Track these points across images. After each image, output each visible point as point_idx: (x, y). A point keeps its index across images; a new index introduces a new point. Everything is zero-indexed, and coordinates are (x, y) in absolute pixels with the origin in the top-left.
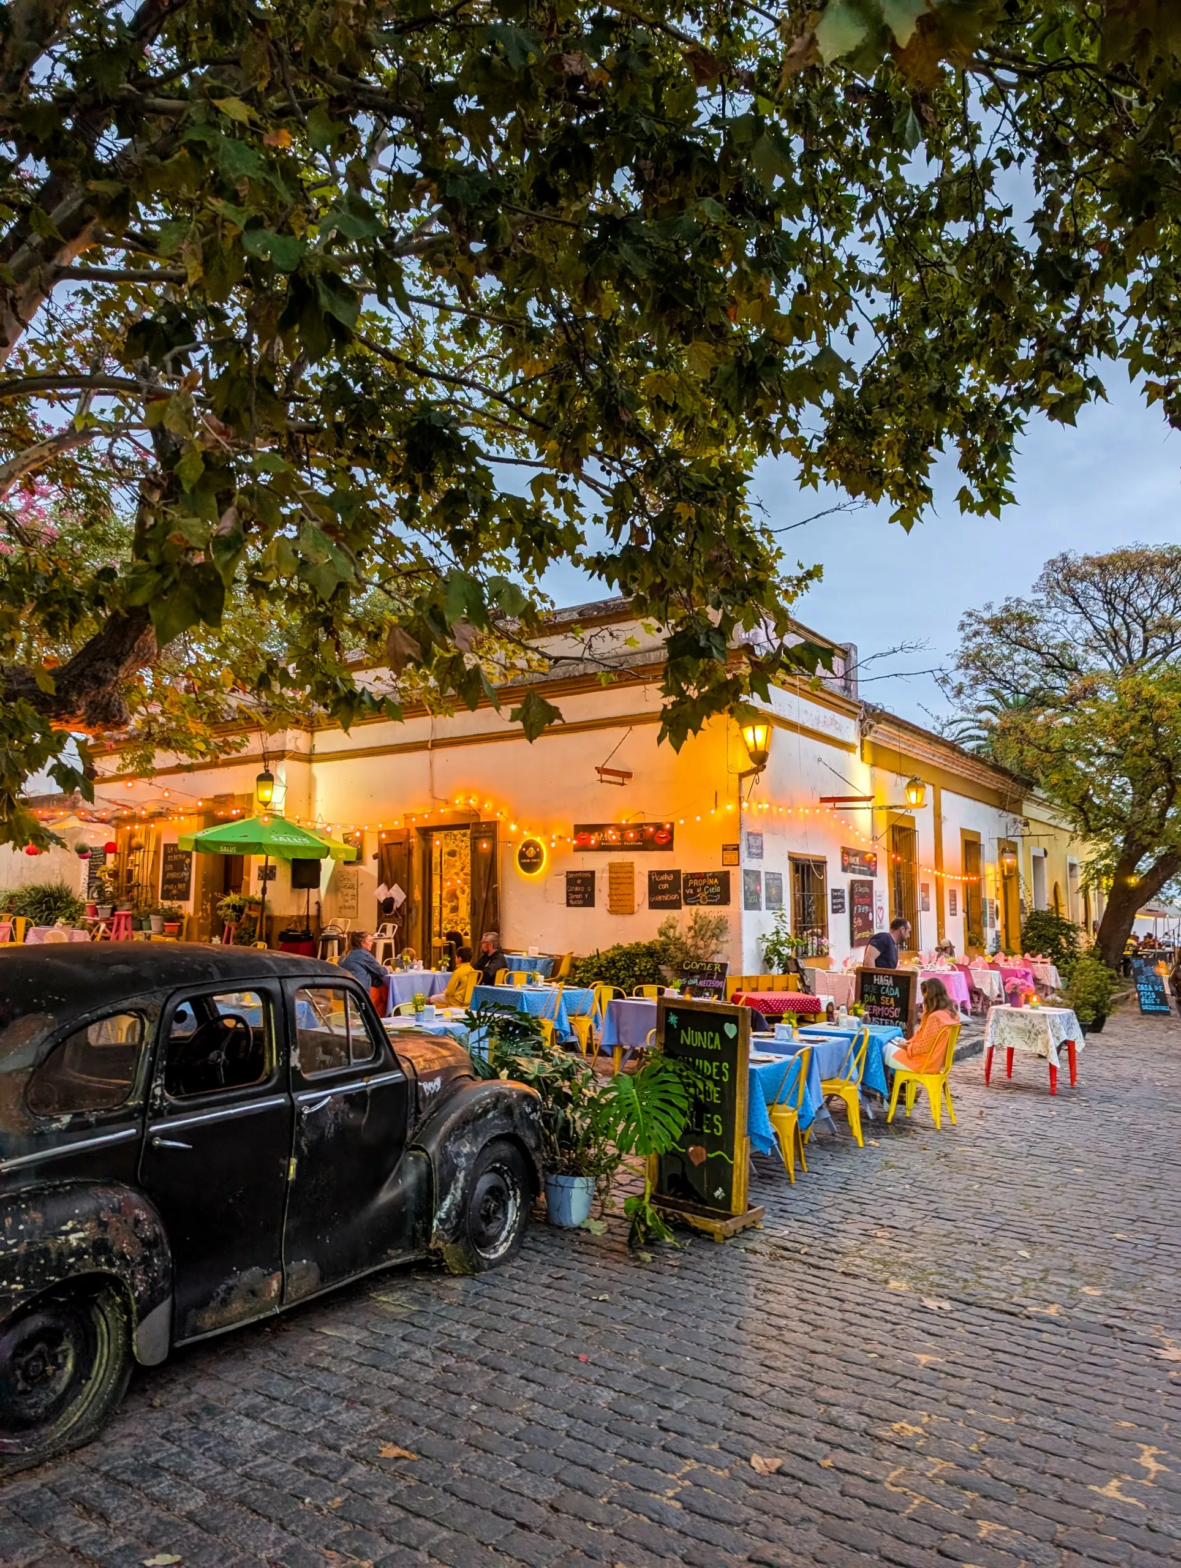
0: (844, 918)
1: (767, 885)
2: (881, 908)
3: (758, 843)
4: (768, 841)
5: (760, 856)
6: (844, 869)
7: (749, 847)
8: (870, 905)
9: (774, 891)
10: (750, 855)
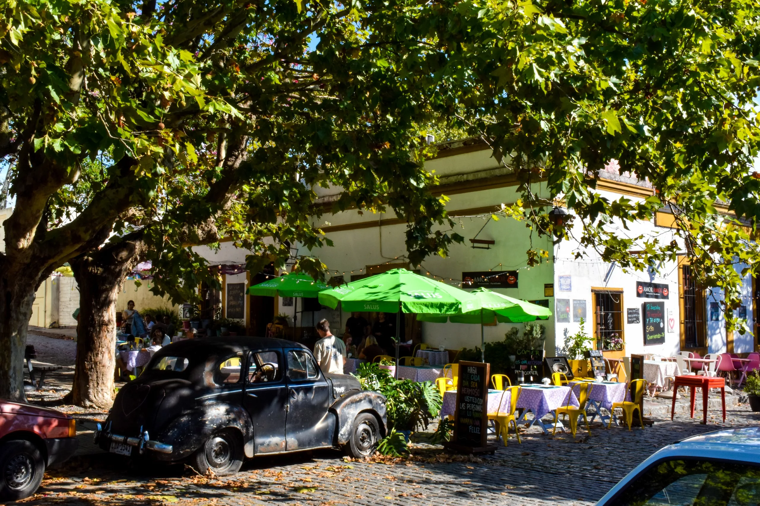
0: (638, 327)
1: (575, 308)
2: (672, 320)
3: (568, 282)
4: (575, 281)
5: (570, 290)
6: (639, 295)
7: (560, 285)
8: (662, 317)
9: (580, 311)
10: (561, 289)
